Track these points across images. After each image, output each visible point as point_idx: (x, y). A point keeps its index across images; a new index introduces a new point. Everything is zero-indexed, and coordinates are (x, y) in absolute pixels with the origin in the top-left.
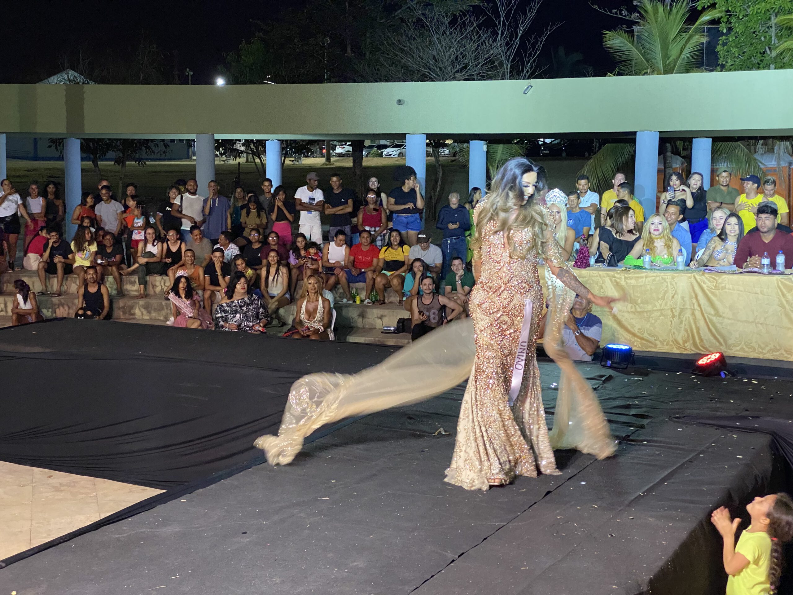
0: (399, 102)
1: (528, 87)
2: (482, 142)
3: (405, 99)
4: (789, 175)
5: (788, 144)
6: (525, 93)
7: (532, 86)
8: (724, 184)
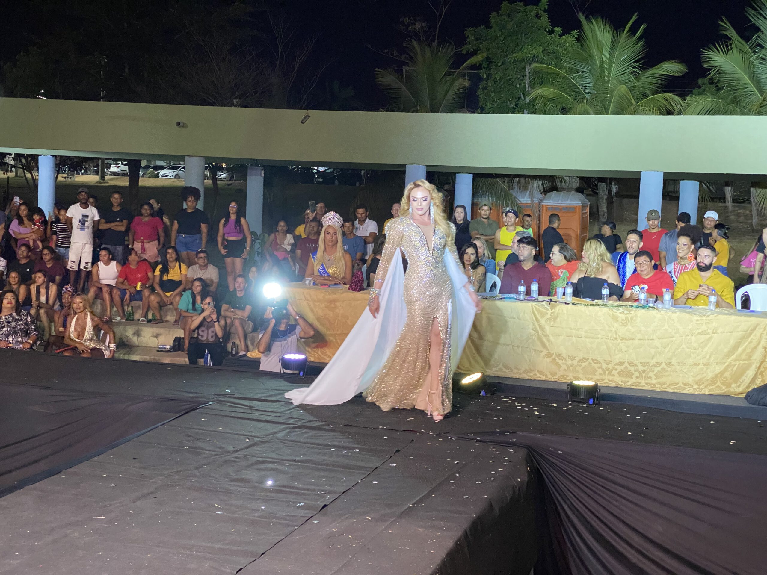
0: (178, 124)
1: (306, 117)
2: (260, 167)
3: (185, 123)
4: (539, 211)
5: (540, 183)
6: (302, 123)
7: (309, 117)
8: (485, 217)
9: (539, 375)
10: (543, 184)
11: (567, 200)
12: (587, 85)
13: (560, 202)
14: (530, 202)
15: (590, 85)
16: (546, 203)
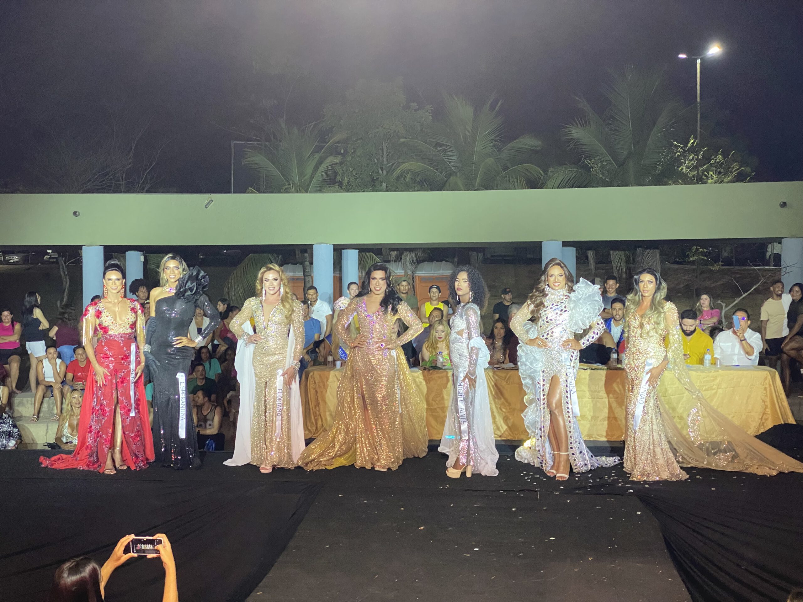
0: (75, 213)
1: (210, 201)
2: (139, 252)
3: (80, 212)
4: (414, 281)
5: (413, 254)
6: (207, 208)
7: (212, 201)
8: (404, 292)
10: (416, 256)
11: (439, 270)
12: (452, 158)
13: (433, 272)
14: (403, 274)
15: (455, 159)
16: (419, 273)
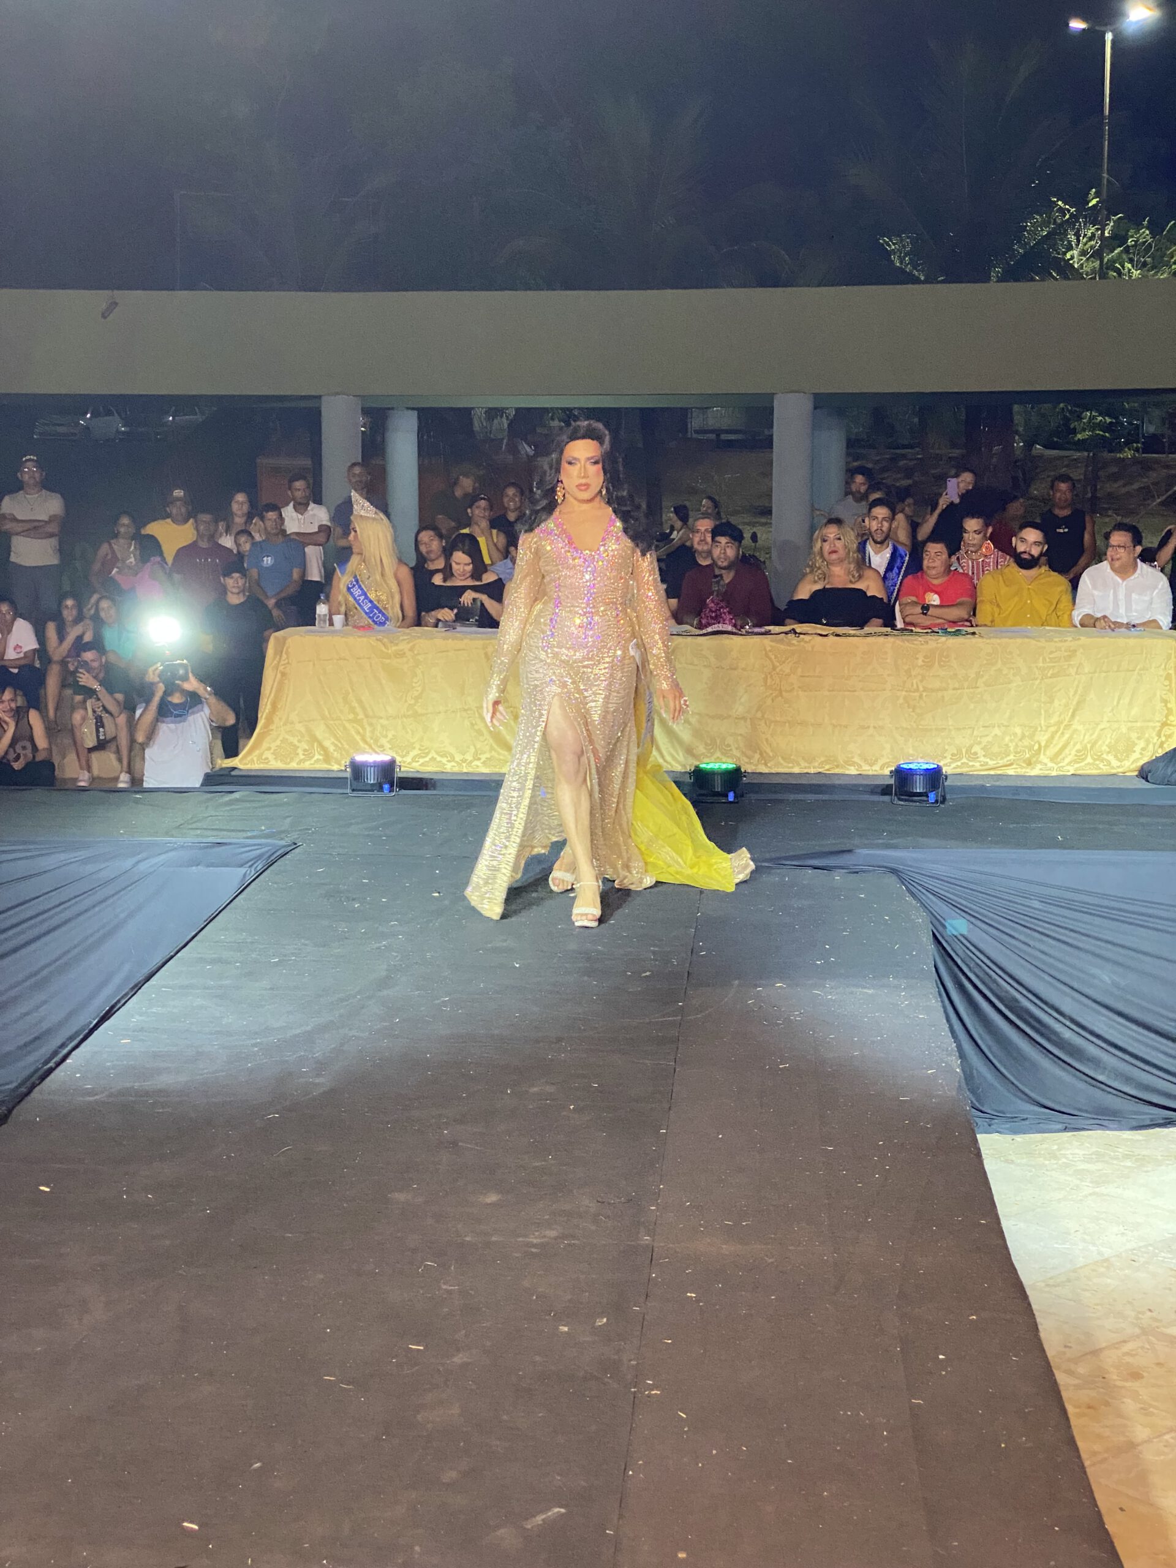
1: (109, 305)
6: (104, 316)
7: (116, 304)
9: (785, 764)
